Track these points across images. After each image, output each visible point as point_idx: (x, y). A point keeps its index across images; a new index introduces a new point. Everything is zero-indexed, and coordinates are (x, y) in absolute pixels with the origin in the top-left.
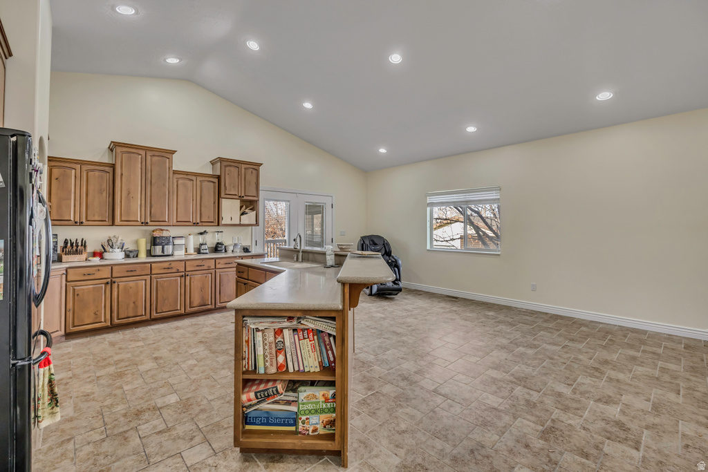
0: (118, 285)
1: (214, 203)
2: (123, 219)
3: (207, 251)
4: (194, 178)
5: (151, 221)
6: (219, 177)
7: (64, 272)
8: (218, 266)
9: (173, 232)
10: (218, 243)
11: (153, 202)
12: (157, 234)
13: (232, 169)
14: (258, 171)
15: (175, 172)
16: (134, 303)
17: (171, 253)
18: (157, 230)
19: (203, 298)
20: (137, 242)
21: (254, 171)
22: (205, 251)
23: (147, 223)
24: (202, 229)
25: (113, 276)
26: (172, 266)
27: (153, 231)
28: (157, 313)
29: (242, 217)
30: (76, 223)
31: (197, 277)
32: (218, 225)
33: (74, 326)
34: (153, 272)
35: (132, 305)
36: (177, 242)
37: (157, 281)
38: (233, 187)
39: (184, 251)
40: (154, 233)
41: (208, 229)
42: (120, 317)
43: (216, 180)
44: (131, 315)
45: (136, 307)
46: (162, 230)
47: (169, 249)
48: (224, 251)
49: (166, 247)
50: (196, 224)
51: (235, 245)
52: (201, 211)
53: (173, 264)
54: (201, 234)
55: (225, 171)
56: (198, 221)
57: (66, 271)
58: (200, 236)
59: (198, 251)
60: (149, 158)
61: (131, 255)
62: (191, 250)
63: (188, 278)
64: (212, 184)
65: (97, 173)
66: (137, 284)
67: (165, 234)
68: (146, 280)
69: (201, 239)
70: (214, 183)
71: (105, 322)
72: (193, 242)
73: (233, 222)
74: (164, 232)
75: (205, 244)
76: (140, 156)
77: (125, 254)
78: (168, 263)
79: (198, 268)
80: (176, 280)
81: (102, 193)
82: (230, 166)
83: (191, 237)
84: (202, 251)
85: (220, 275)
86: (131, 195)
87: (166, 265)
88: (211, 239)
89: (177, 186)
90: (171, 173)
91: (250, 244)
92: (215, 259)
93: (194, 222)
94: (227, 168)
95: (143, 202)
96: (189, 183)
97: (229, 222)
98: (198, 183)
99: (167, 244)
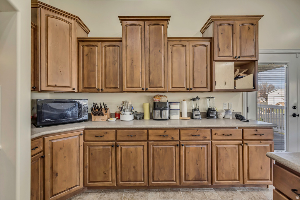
0: (121, 148)
1: (207, 68)
2: (129, 86)
3: (200, 117)
4: (186, 43)
5: (150, 87)
6: (211, 40)
7: (82, 132)
8: (214, 137)
9: (169, 97)
10: (209, 109)
11: (151, 69)
12: (157, 100)
13: (226, 27)
14: (256, 26)
15: (170, 40)
16: (134, 167)
17: (167, 117)
18: (157, 96)
19: (198, 172)
20: (143, 107)
21: (251, 27)
22: (197, 117)
23: (147, 89)
24: (194, 95)
25: (118, 139)
26: (167, 133)
27: (154, 97)
28: (154, 181)
29: (237, 81)
30: (98, 90)
31: (192, 147)
32: (211, 90)
33: (90, 182)
34: (150, 138)
35: (132, 169)
36: (173, 107)
37: (153, 148)
38: (228, 47)
39: (179, 115)
40: (155, 99)
41: (200, 95)
42: (123, 180)
43: (208, 44)
44: (132, 179)
45: (136, 172)
46: (161, 96)
47: (166, 114)
48: (215, 117)
49: (163, 111)
50: (189, 90)
51: (227, 111)
52: (193, 76)
53: (168, 132)
54: (194, 99)
55: (218, 30)
56: (191, 87)
57: (84, 131)
58: (193, 102)
59: (191, 115)
60: (147, 27)
61: (138, 117)
62: (185, 115)
63: (183, 148)
64: (204, 48)
65: (111, 48)
66: (136, 149)
67: (163, 100)
68: (143, 146)
69: (193, 105)
70: (206, 46)
71: (112, 181)
72: (186, 107)
73: (227, 87)
74: (163, 97)
75: (198, 110)
76: (140, 27)
77: (134, 116)
78: (164, 131)
79: (192, 138)
80: (171, 149)
81: (115, 65)
82: (224, 24)
83: (185, 103)
84: (195, 117)
85: (217, 147)
86: (134, 64)
87: (161, 132)
88: (203, 105)
89: (172, 53)
90: (166, 39)
91: (241, 111)
92: (211, 129)
93: (188, 87)
94: (220, 27)
95: (144, 70)
96: (182, 49)
97: (223, 87)
98: (191, 48)
99: (165, 109)
